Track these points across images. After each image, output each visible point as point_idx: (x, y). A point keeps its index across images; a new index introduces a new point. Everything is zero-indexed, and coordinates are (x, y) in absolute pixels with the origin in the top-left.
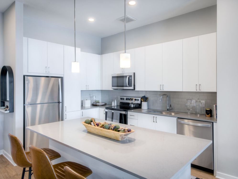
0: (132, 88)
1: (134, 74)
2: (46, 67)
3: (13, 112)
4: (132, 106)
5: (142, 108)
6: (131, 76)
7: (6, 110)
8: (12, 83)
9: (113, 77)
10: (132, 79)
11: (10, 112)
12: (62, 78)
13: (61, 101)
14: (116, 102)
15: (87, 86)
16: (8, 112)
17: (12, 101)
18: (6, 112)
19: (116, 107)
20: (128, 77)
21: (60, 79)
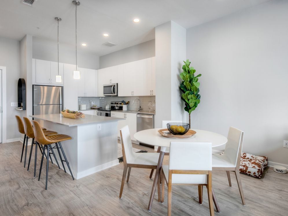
0: (116, 94)
1: (117, 84)
2: (49, 79)
3: (26, 110)
4: (117, 108)
5: (123, 110)
6: (115, 86)
7: (21, 109)
8: (25, 90)
9: (104, 87)
10: (115, 88)
11: (23, 110)
12: (62, 87)
13: (61, 103)
14: (108, 106)
15: (85, 93)
16: (22, 109)
17: (25, 102)
18: (21, 110)
19: (108, 110)
20: (113, 86)
21: (60, 88)
